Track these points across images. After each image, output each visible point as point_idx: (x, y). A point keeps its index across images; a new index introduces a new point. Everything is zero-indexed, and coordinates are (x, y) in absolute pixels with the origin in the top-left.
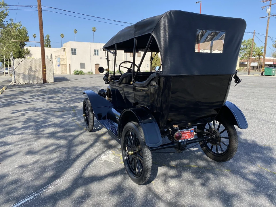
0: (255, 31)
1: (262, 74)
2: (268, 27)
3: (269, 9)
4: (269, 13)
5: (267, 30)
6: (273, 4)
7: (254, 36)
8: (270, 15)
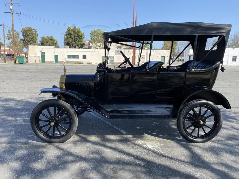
0: (4, 23)
1: (15, 62)
2: (13, 22)
3: (12, 7)
4: (12, 10)
5: (13, 25)
6: (14, 3)
7: (4, 28)
8: (13, 12)
